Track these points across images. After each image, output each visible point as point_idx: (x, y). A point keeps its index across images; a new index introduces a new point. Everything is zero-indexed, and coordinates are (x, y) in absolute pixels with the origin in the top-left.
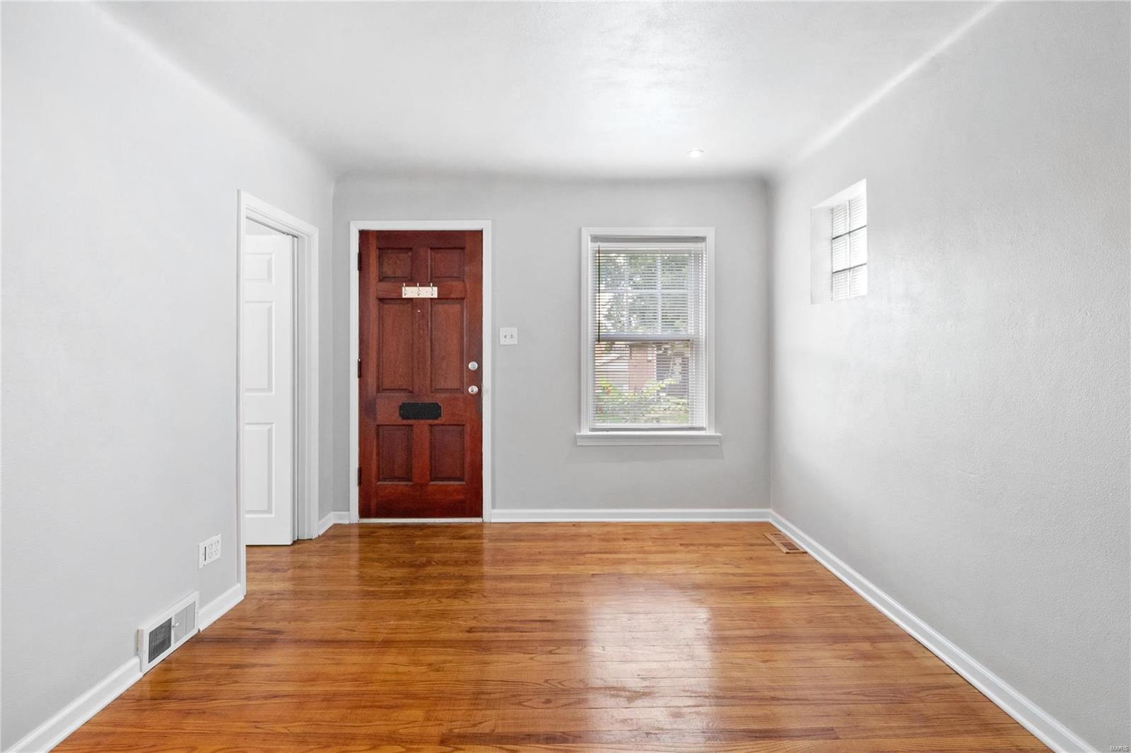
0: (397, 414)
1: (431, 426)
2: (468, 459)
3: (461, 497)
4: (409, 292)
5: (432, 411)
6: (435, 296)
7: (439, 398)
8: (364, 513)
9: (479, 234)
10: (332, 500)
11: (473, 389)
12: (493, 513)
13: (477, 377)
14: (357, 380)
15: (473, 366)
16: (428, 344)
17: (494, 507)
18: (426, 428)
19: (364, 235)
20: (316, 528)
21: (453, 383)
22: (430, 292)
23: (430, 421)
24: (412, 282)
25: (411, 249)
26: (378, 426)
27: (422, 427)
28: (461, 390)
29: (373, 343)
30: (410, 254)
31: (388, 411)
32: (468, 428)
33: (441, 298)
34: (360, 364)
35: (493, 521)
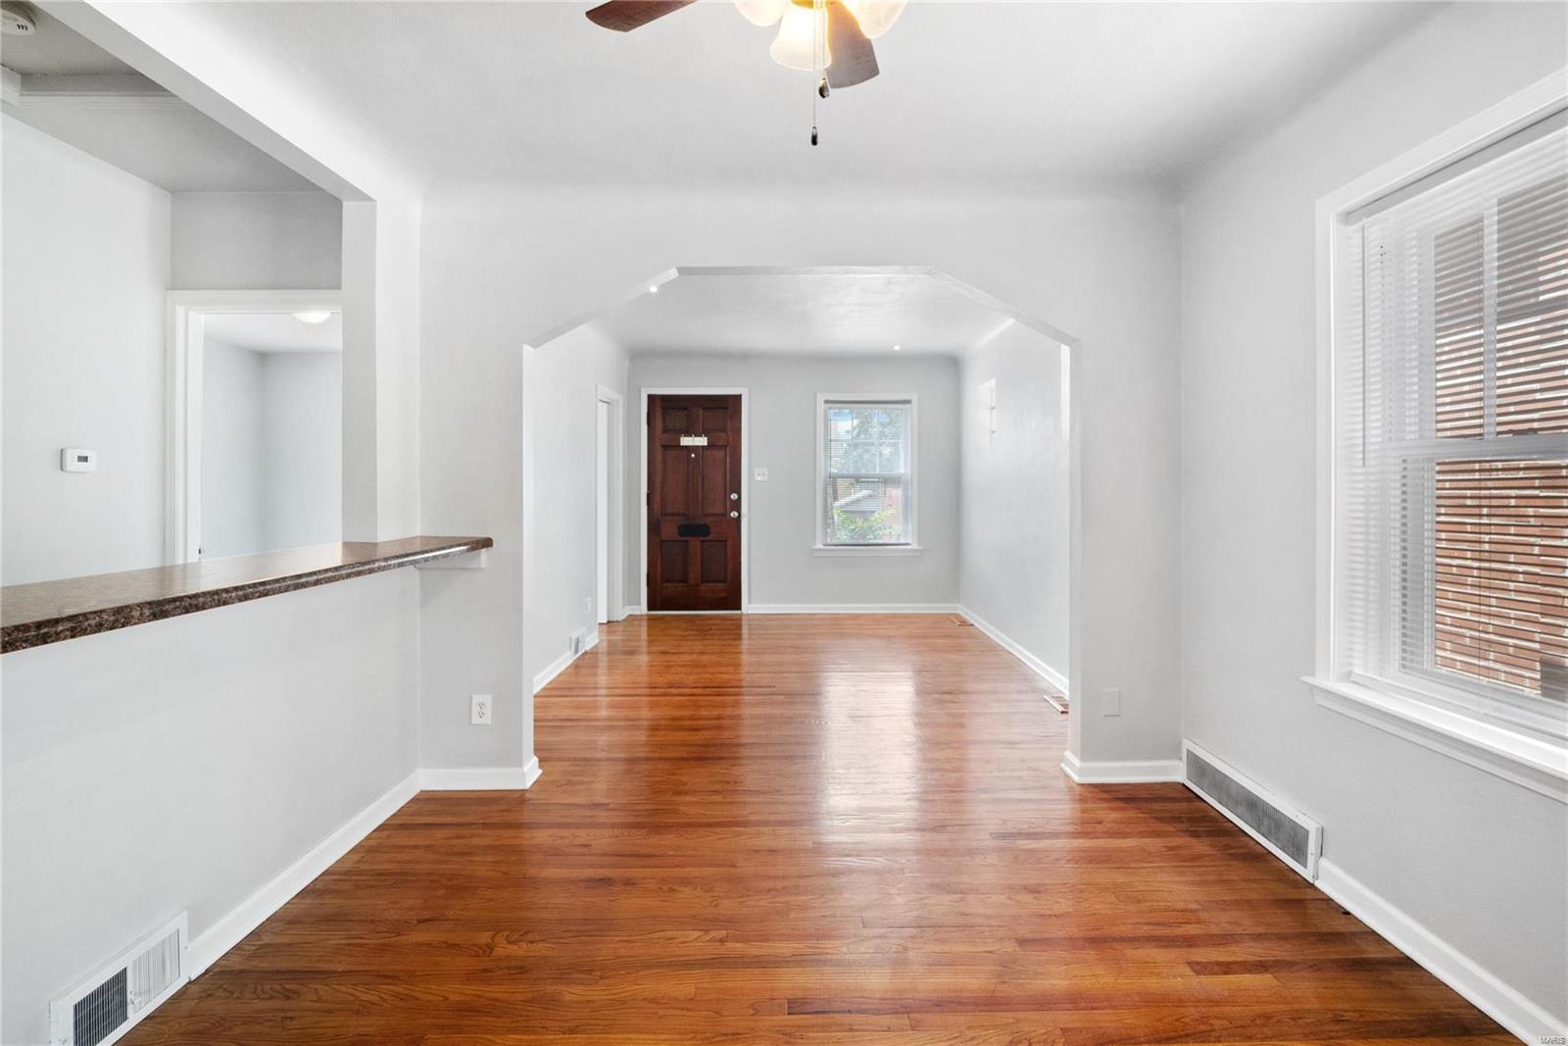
0: (676, 533)
1: (702, 541)
2: (730, 566)
3: (724, 595)
4: (686, 441)
5: (704, 530)
6: (706, 444)
7: (709, 520)
8: (651, 607)
9: (738, 398)
10: (631, 598)
11: (734, 514)
12: (750, 606)
13: (737, 505)
14: (646, 507)
15: (734, 496)
16: (700, 479)
17: (750, 602)
18: (699, 544)
19: (651, 398)
20: (621, 614)
21: (718, 509)
22: (702, 441)
23: (702, 538)
24: (688, 434)
25: (686, 409)
26: (662, 541)
27: (695, 543)
28: (725, 515)
29: (658, 479)
30: (686, 412)
31: (670, 531)
32: (729, 543)
33: (710, 446)
34: (648, 495)
35: (750, 612)
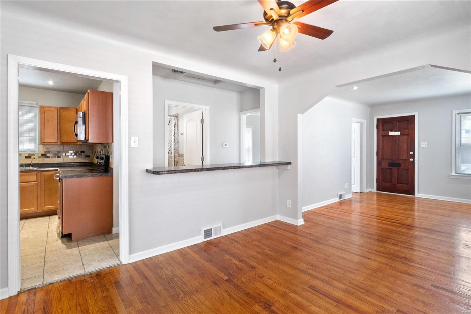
0: (388, 165)
1: (398, 169)
2: (410, 179)
3: (407, 189)
4: (391, 133)
5: (399, 165)
6: (399, 134)
7: (400, 162)
8: (378, 190)
9: (413, 117)
10: (370, 185)
11: (412, 160)
12: (417, 195)
13: (413, 156)
14: (376, 156)
15: (411, 153)
16: (397, 148)
17: (418, 193)
18: (396, 169)
19: (378, 120)
20: (366, 190)
21: (405, 157)
22: (398, 133)
23: (398, 168)
24: (392, 131)
25: (392, 122)
26: (382, 168)
27: (395, 170)
28: (408, 160)
29: (381, 147)
30: (392, 123)
31: (385, 164)
32: (410, 170)
33: (401, 135)
34: (377, 152)
35: (418, 197)
